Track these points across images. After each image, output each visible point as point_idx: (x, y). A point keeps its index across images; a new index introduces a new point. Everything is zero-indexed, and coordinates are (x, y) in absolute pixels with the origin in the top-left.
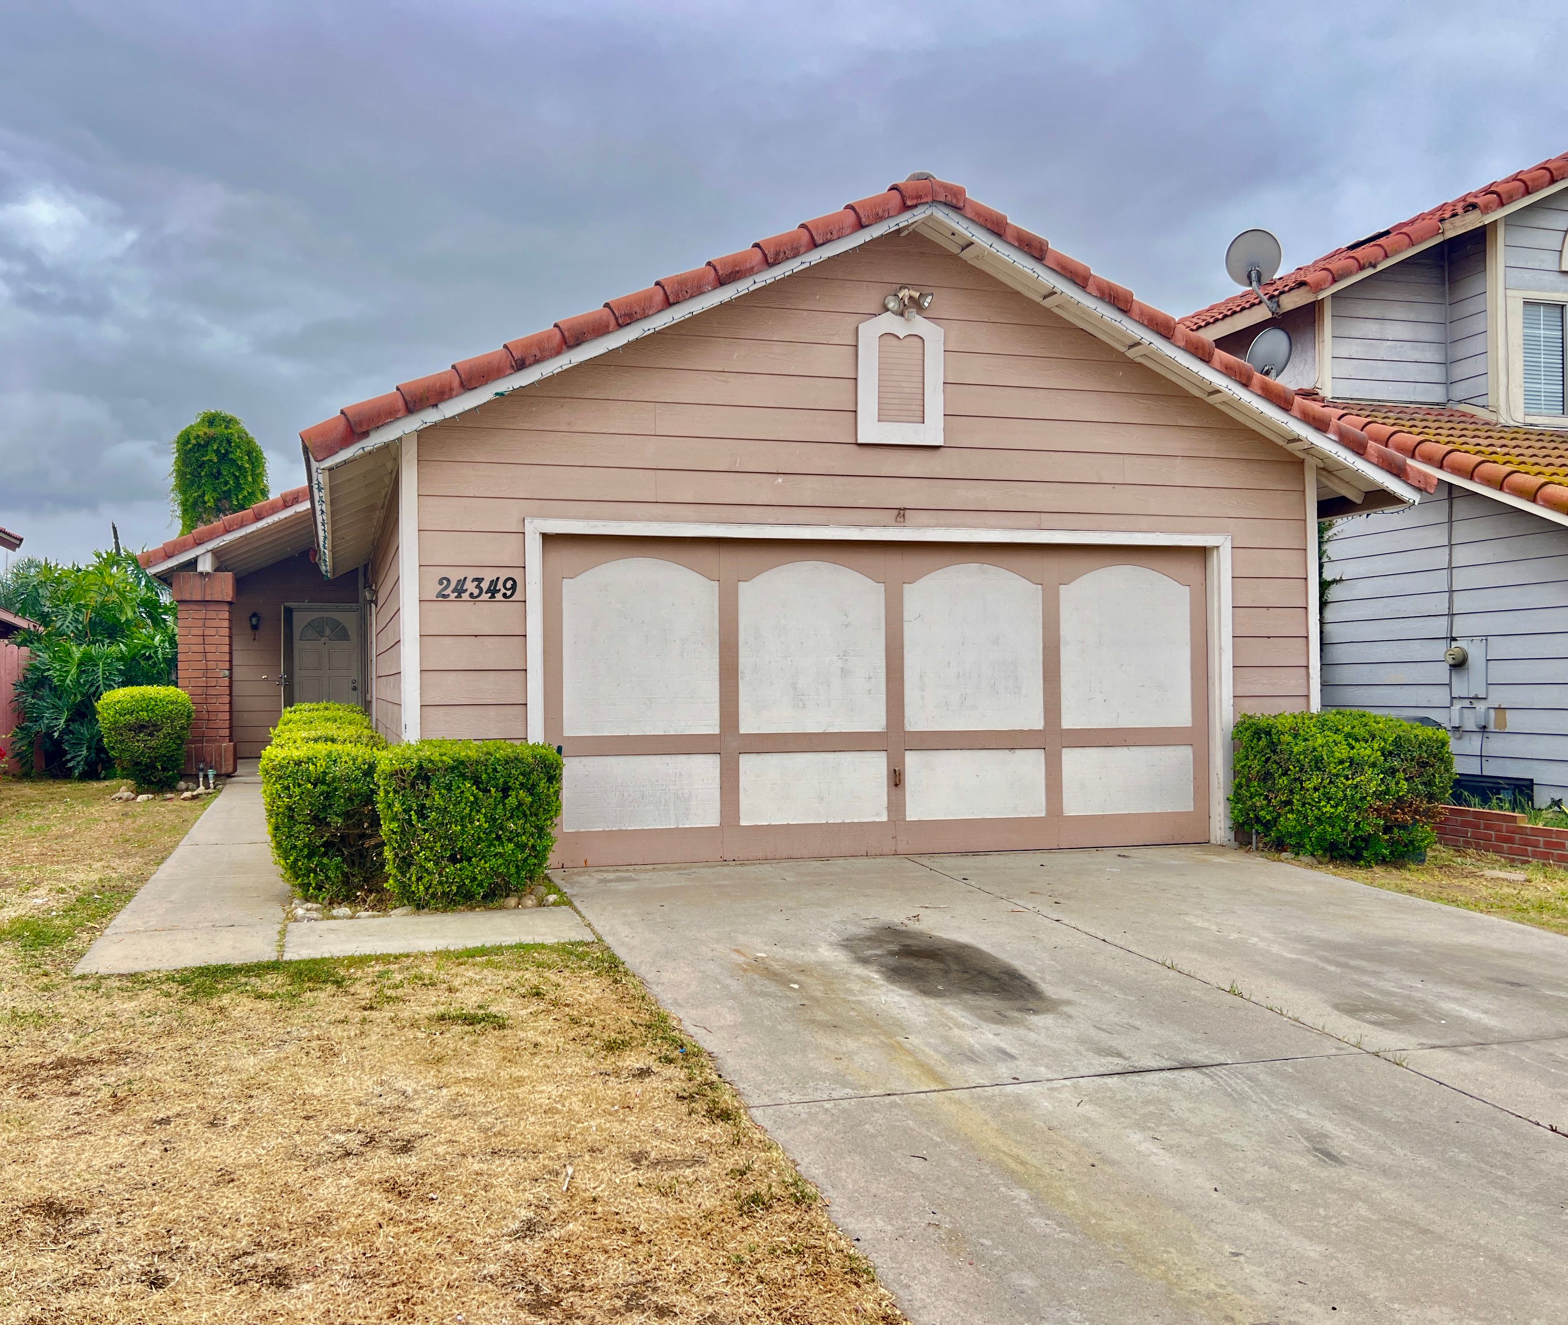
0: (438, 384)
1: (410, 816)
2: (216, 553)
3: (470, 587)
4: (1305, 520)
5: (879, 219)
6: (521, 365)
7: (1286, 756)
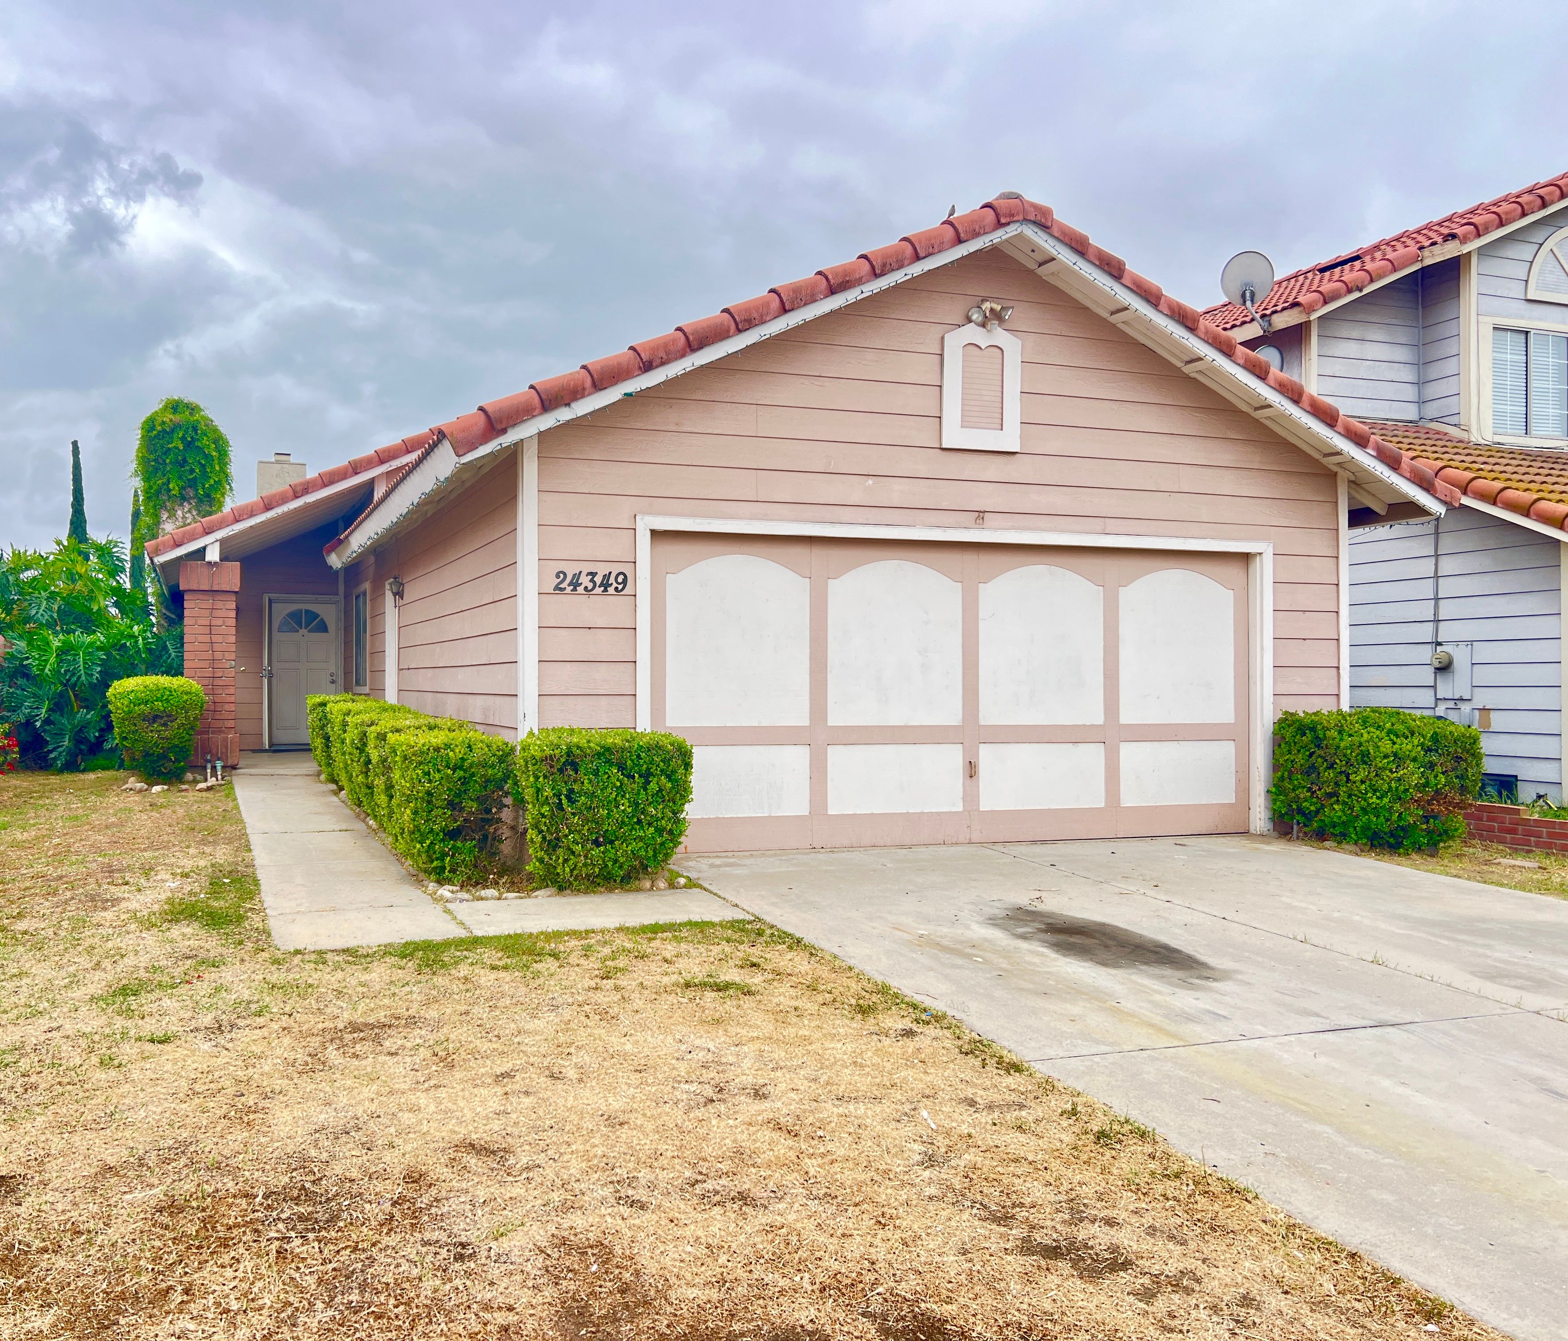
0: (572, 383)
1: (560, 800)
2: (223, 542)
3: (585, 581)
4: (1337, 530)
5: (976, 235)
6: (647, 367)
7: (1332, 751)
